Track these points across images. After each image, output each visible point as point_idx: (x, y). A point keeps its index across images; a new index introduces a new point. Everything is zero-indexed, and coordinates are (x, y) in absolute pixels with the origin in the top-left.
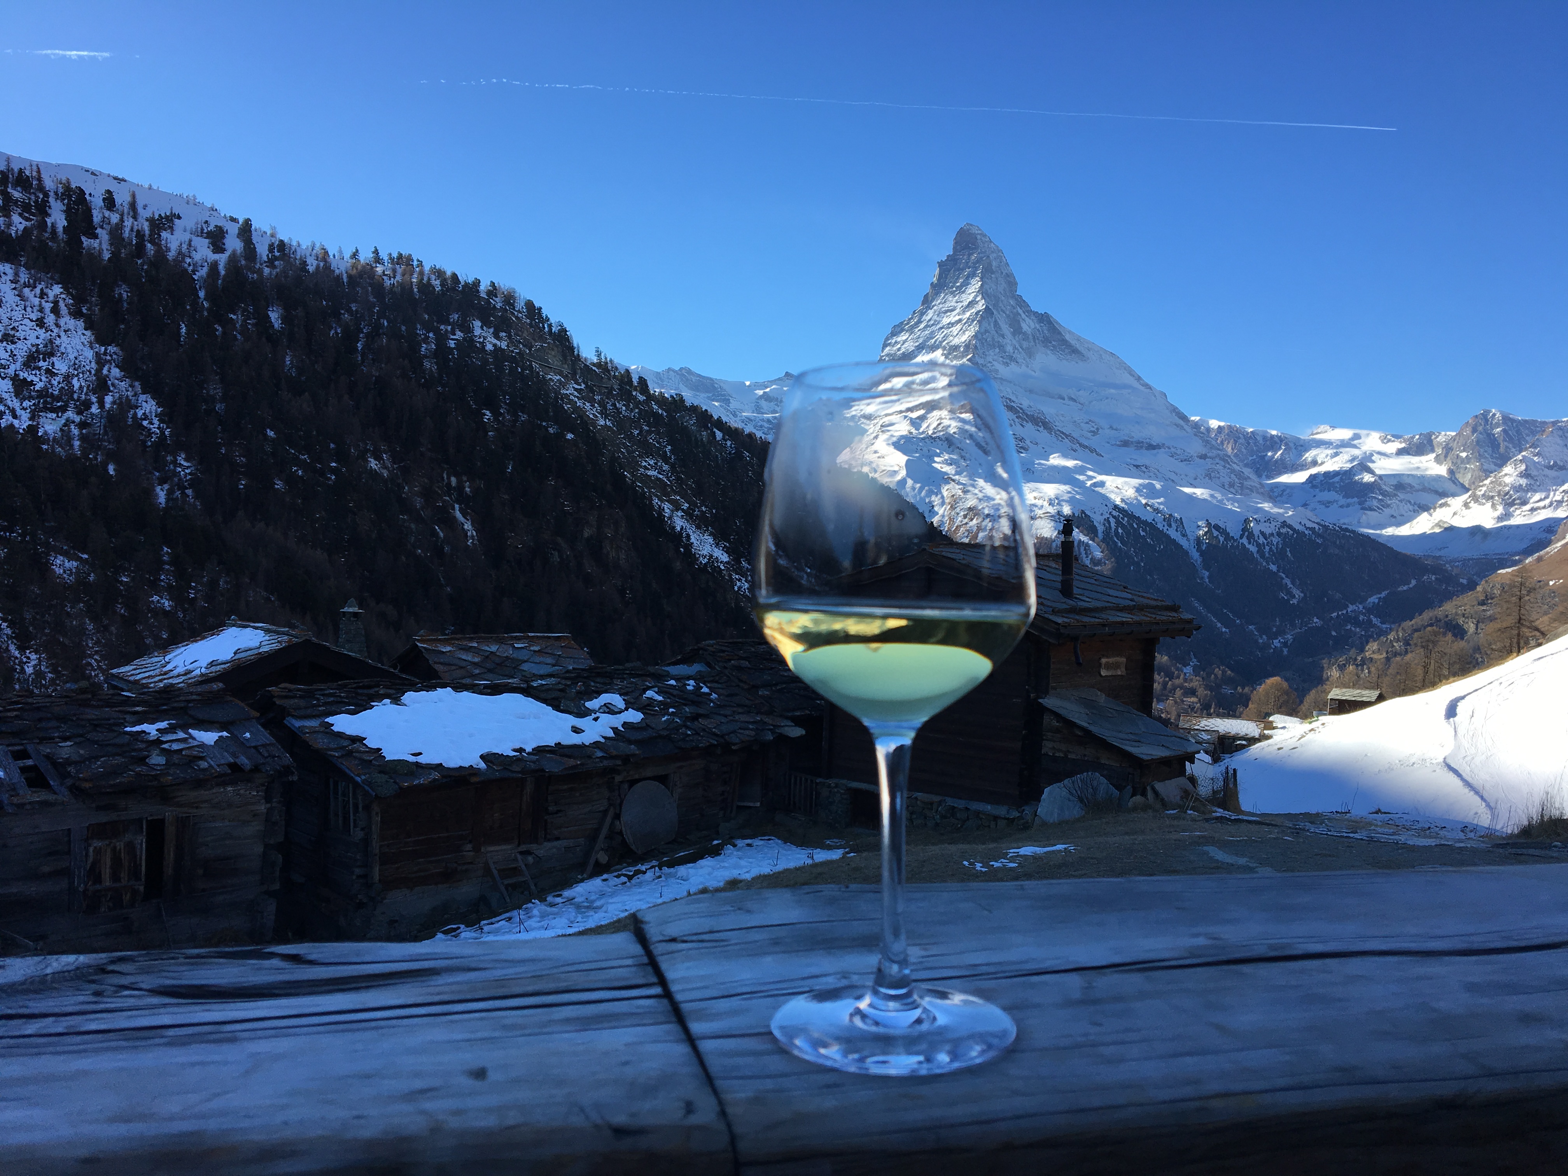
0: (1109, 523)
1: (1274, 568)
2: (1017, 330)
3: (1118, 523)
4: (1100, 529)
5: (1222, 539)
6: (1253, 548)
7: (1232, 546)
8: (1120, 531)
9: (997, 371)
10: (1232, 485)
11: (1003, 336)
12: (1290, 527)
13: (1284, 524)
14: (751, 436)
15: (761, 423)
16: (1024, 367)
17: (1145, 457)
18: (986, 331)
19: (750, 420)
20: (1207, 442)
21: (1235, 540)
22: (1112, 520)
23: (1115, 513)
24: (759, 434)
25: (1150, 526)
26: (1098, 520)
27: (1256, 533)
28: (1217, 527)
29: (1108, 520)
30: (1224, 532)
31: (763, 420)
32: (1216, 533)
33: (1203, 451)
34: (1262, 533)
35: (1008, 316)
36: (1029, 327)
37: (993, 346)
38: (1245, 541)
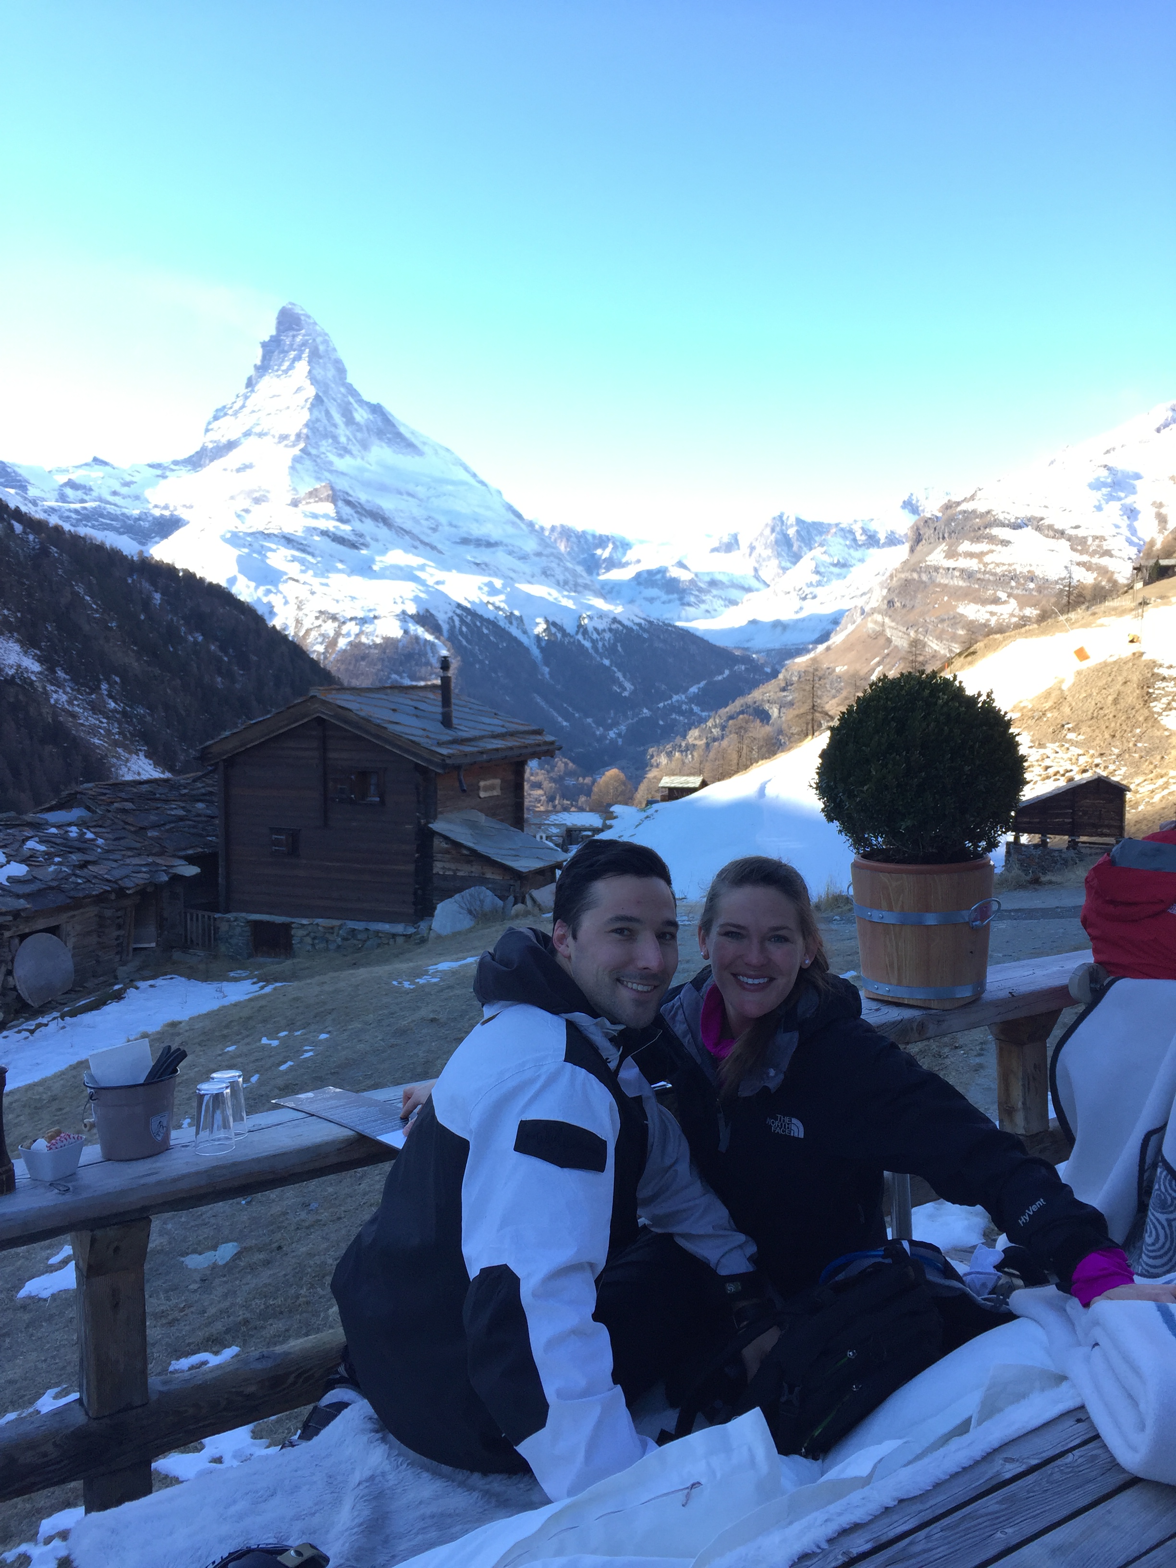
0: (453, 621)
1: (607, 662)
2: (350, 421)
3: (462, 621)
4: (445, 627)
5: (559, 635)
6: (587, 644)
7: (569, 643)
8: (464, 629)
9: (331, 463)
10: (566, 583)
11: (335, 426)
12: (620, 623)
13: (615, 620)
14: (58, 529)
15: (67, 514)
16: (359, 460)
17: (483, 556)
18: (318, 420)
19: (53, 510)
20: (542, 539)
21: (571, 637)
22: (456, 619)
23: (459, 611)
24: (67, 527)
25: (492, 624)
26: (442, 618)
27: (590, 629)
28: (554, 624)
29: (451, 619)
30: (561, 629)
31: (70, 510)
32: (553, 630)
33: (540, 549)
34: (596, 629)
35: (339, 405)
36: (362, 417)
37: (325, 436)
38: (580, 637)
